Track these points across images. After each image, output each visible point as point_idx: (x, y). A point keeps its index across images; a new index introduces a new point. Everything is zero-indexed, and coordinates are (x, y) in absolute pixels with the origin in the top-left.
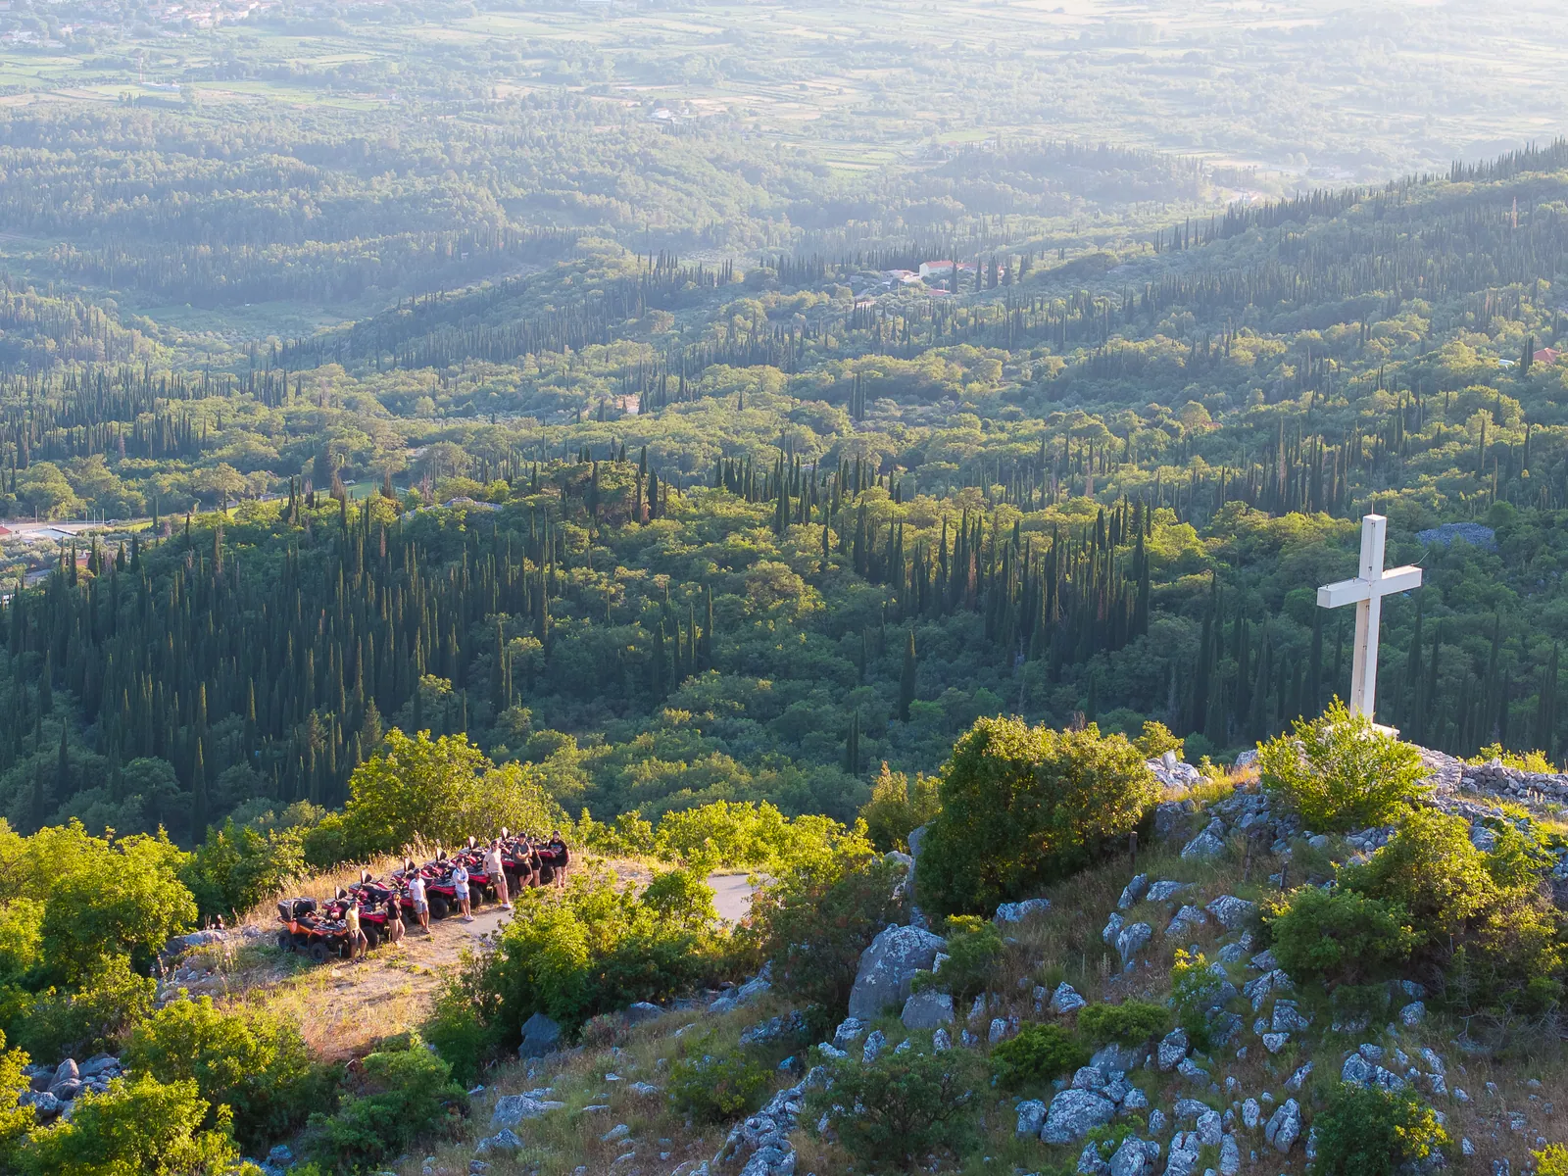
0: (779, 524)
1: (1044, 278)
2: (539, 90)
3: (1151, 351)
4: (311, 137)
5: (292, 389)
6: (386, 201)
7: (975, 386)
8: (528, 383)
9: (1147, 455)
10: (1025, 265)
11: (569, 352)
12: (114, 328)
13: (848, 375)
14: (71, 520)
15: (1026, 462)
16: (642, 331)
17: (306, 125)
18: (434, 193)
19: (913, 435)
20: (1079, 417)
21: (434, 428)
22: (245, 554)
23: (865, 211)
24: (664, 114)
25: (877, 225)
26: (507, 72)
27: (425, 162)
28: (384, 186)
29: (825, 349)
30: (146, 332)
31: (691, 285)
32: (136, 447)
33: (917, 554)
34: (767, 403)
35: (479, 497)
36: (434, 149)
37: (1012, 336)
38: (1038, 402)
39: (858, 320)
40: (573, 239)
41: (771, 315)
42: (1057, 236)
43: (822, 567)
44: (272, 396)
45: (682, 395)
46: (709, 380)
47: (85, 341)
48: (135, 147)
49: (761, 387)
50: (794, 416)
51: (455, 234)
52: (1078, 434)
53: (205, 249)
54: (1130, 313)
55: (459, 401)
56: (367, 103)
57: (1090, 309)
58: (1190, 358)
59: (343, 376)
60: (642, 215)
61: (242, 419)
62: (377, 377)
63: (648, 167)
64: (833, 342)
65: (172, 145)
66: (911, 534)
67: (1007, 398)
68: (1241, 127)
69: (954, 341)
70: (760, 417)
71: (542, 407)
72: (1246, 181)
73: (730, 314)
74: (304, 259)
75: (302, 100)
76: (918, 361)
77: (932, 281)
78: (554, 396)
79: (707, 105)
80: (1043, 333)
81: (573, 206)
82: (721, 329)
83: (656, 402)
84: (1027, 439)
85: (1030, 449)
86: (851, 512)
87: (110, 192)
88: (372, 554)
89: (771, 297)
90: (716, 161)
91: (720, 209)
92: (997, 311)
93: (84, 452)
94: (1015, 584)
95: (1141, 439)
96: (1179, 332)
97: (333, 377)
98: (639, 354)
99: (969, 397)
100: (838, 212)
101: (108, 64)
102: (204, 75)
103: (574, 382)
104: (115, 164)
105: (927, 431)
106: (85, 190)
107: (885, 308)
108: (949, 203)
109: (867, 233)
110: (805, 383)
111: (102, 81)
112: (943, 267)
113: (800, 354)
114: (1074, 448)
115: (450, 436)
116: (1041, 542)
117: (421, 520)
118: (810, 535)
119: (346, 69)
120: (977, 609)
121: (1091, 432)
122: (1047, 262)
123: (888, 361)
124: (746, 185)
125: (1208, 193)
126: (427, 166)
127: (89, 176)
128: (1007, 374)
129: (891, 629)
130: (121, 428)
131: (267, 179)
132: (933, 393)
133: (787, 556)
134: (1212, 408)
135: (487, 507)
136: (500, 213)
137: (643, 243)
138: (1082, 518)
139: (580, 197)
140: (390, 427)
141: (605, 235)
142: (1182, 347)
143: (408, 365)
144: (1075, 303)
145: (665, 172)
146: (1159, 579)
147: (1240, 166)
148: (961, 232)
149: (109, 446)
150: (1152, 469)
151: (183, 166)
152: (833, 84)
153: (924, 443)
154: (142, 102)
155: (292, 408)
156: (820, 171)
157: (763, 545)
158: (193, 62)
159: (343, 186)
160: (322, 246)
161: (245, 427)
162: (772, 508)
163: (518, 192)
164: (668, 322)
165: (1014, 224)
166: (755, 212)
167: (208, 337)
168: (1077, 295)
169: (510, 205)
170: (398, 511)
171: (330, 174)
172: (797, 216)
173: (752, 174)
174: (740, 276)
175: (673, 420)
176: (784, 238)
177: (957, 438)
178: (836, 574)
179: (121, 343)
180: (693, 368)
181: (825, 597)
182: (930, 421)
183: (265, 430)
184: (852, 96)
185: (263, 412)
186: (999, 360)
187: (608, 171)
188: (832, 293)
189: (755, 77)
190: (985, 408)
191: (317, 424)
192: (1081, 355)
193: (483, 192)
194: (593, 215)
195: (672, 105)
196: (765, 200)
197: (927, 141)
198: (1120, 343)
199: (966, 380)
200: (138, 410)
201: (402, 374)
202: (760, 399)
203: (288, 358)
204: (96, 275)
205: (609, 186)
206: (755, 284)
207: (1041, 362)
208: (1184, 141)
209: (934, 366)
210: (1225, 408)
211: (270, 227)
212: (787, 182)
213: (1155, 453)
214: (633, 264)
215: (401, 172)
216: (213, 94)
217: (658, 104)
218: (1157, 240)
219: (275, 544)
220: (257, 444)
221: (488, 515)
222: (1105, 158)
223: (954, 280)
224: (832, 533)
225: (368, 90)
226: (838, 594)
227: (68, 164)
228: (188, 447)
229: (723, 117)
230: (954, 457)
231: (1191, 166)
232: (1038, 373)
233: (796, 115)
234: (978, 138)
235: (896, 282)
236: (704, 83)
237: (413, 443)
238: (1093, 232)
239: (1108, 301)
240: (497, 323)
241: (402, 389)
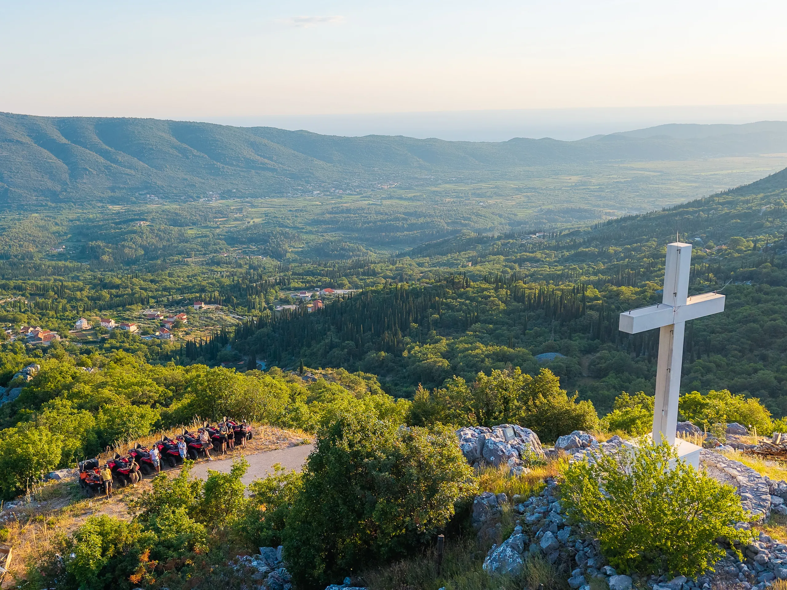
0: (496, 289)
1: (565, 236)
2: (455, 200)
3: (589, 251)
4: (406, 211)
5: (398, 262)
6: (422, 223)
7: (548, 259)
8: (448, 260)
9: (587, 273)
10: (560, 233)
11: (458, 253)
12: (364, 250)
13: (518, 257)
14: (348, 289)
15: (558, 275)
16: (474, 249)
17: (406, 208)
18: (431, 221)
19: (532, 270)
20: (571, 265)
21: (426, 269)
22: (375, 296)
23: (526, 223)
24: (482, 204)
25: (528, 226)
26: (448, 196)
27: (430, 215)
28: (421, 220)
29: (514, 252)
30: (371, 251)
31: (485, 239)
32: (364, 274)
33: (529, 296)
34: (500, 263)
35: (428, 283)
36: (432, 212)
37: (557, 248)
38: (562, 262)
39: (522, 245)
40: (461, 230)
41: (502, 245)
42: (569, 227)
43: (506, 299)
44: (394, 263)
45: (481, 262)
46: (487, 258)
47: (358, 253)
48: (370, 214)
49: (499, 259)
50: (506, 266)
51: (436, 230)
52: (571, 269)
53: (384, 234)
54: (584, 242)
55: (433, 264)
56: (419, 203)
57: (575, 242)
58: (598, 252)
59: (409, 259)
60: (476, 225)
61: (387, 268)
62: (417, 259)
63: (478, 215)
64: (516, 250)
65: (378, 213)
66: (527, 291)
67: (555, 262)
68: (611, 203)
69: (544, 249)
70: (498, 266)
71: (451, 265)
72: (613, 214)
73: (493, 244)
74: (404, 235)
75: (405, 203)
76: (534, 254)
77: (539, 237)
78: (454, 263)
79: (491, 202)
80: (563, 248)
81: (461, 223)
82: (491, 248)
83: (475, 263)
84: (559, 270)
85: (560, 272)
86: (513, 286)
87: (365, 223)
88: (402, 296)
89: (502, 241)
90: (493, 213)
91: (493, 223)
92: (554, 243)
93: (353, 275)
94: (552, 304)
95: (586, 270)
96: (596, 247)
97: (407, 260)
98: (473, 253)
99: (546, 262)
100: (519, 223)
101: (366, 197)
102: (385, 199)
103: (458, 260)
104: (366, 217)
105: (536, 269)
106: (360, 222)
107: (528, 243)
108: (544, 221)
109: (525, 227)
110: (509, 259)
111: (364, 200)
112: (542, 234)
113: (508, 253)
114: (570, 272)
115: (430, 271)
116: (559, 293)
117: (414, 288)
118: (503, 292)
119: (414, 196)
120: (543, 309)
121: (574, 269)
122: (567, 232)
123: (528, 254)
124: (499, 218)
125: (604, 217)
126: (430, 216)
127: (361, 220)
128: (555, 256)
129: (522, 314)
130: (361, 270)
131: (397, 219)
132: (538, 261)
133: (497, 296)
134: (604, 263)
135: (429, 285)
136: (446, 225)
137: (476, 231)
138: (570, 288)
139: (463, 221)
140: (417, 270)
141: (468, 229)
142: (597, 250)
143: (423, 257)
144: (571, 241)
145: (481, 216)
146: (588, 302)
147: (611, 211)
148: (547, 227)
149: (358, 274)
150: (589, 277)
151: (380, 217)
152: (519, 196)
153: (535, 271)
154: (372, 204)
155: (397, 265)
156: (515, 215)
157: (492, 294)
158: (384, 196)
159: (413, 220)
160: (408, 233)
161: (387, 270)
162: (495, 286)
163: (450, 221)
164: (480, 247)
165: (559, 225)
166: (501, 224)
167: (382, 252)
168: (572, 239)
169: (448, 224)
170: (409, 286)
171: (410, 218)
172: (510, 224)
173: (500, 216)
174: (496, 237)
175: (478, 267)
176: (507, 229)
177: (542, 270)
178: (509, 301)
179: (365, 253)
180: (484, 256)
181: (506, 306)
182: (537, 267)
183: (391, 270)
184: (523, 199)
185: (391, 267)
186: (553, 253)
187: (469, 216)
188: (516, 240)
189: (502, 195)
190: (550, 264)
191: (402, 269)
192: (573, 252)
193: (442, 221)
194: (465, 225)
195: (484, 202)
196: (503, 221)
197: (540, 208)
198: (581, 249)
199: (545, 258)
200: (365, 266)
201: (421, 259)
202: (498, 263)
203: (398, 256)
204: (361, 239)
205: (469, 219)
206: (499, 238)
207: (563, 254)
208: (598, 206)
209: (538, 255)
210: (607, 263)
211: (397, 229)
212: (509, 218)
213: (589, 273)
214: (473, 235)
215: (425, 217)
216: (387, 202)
217: (481, 202)
218: (591, 227)
219: (382, 294)
220: (389, 273)
221: (429, 287)
222: (580, 210)
223: (544, 237)
224: (508, 291)
225: (419, 201)
226: (510, 305)
227: (357, 217)
228: (374, 274)
229: (495, 204)
230: (542, 275)
231: (600, 212)
232: (562, 256)
233: (510, 203)
234: (551, 207)
235: (531, 237)
236: (491, 197)
237: (422, 273)
238: (577, 226)
239: (579, 240)
240: (442, 248)
241: (421, 262)
